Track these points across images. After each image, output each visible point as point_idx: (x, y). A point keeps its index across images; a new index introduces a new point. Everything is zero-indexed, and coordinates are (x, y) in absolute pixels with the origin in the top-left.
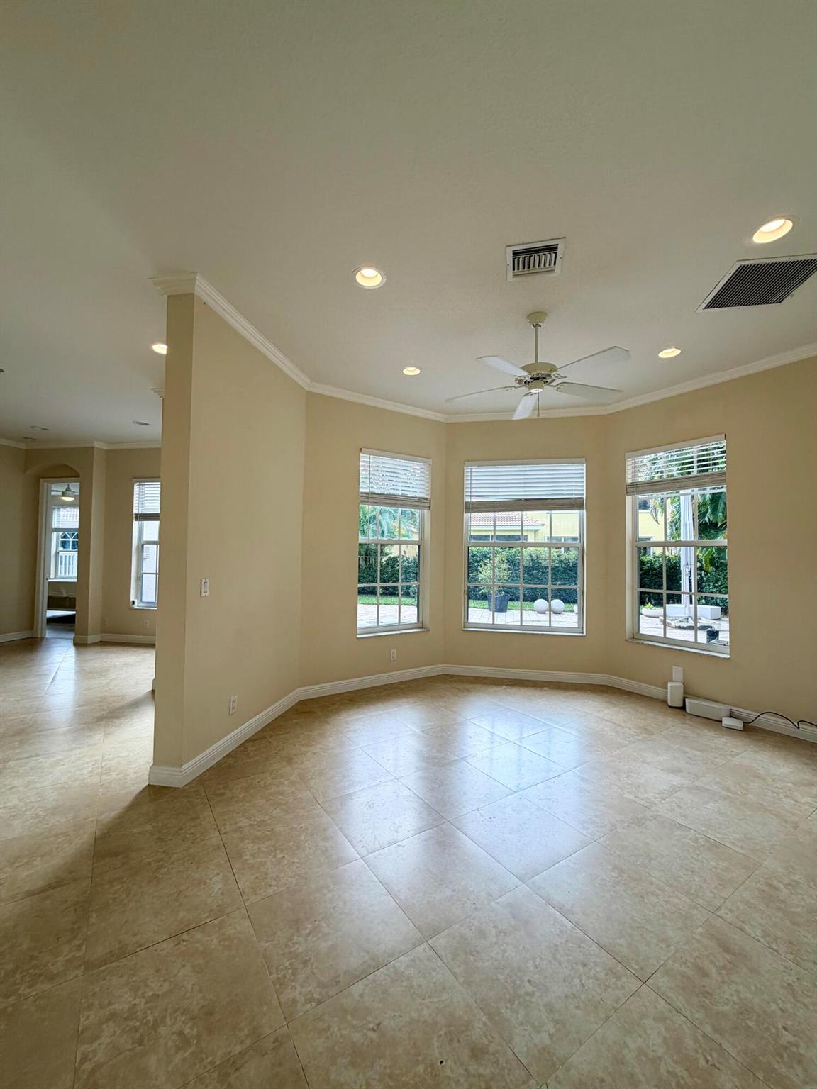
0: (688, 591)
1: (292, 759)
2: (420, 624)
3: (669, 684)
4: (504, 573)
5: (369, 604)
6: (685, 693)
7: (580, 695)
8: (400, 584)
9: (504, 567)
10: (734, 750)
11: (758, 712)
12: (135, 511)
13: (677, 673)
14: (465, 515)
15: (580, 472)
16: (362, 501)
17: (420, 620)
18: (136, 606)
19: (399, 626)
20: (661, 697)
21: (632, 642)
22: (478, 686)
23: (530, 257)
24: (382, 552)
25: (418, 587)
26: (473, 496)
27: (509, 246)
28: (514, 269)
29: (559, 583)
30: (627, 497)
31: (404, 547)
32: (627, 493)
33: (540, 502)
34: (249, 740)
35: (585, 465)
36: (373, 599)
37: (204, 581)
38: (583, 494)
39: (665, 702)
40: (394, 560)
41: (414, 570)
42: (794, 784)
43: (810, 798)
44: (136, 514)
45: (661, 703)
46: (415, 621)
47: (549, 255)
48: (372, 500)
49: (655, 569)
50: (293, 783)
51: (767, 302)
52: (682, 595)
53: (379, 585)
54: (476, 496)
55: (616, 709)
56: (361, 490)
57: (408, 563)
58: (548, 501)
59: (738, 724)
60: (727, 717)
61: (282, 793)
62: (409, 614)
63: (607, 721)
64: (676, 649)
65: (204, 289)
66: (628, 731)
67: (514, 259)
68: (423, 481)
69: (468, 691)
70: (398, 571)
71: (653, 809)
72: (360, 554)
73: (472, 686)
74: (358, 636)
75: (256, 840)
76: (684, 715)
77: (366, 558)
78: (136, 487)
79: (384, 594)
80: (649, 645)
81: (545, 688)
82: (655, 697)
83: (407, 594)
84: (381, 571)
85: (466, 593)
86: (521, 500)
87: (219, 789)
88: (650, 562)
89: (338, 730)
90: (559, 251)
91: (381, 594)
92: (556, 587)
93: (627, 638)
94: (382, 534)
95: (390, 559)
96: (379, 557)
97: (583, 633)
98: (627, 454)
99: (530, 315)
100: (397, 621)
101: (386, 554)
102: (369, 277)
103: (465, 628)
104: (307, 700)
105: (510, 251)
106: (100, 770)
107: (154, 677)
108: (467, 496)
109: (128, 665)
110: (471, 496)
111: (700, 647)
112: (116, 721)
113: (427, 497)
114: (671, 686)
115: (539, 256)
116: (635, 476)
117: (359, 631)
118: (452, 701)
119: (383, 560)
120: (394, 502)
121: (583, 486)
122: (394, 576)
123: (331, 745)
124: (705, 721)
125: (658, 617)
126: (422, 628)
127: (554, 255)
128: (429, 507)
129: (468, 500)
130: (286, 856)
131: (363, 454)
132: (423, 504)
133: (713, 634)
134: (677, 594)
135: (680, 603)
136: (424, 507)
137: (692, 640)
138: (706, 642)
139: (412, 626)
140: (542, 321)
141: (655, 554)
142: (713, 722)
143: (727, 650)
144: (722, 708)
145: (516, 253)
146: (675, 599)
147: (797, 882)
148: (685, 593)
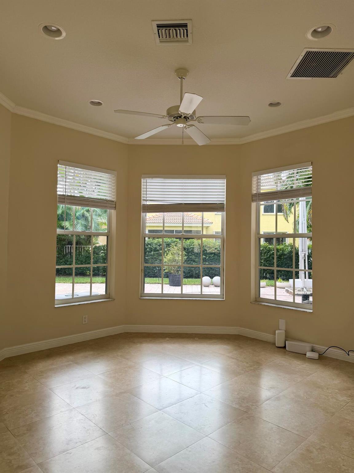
0: (303, 268)
2: (108, 294)
3: (277, 332)
6: (286, 337)
8: (91, 266)
10: (309, 372)
11: (326, 347)
13: (282, 324)
14: (143, 214)
15: (222, 185)
16: (59, 202)
17: (108, 293)
19: (91, 297)
20: (272, 341)
21: (254, 304)
23: (169, 30)
25: (106, 266)
26: (148, 200)
27: (154, 21)
28: (159, 37)
29: (207, 263)
30: (252, 203)
33: (196, 206)
35: (226, 180)
38: (224, 201)
39: (275, 344)
42: (339, 390)
43: (346, 398)
46: (104, 293)
47: (182, 30)
48: (68, 201)
49: (285, 255)
51: (327, 76)
52: (300, 272)
53: (74, 266)
54: (150, 200)
56: (58, 193)
59: (315, 355)
60: (310, 351)
62: (99, 289)
64: (281, 308)
67: (158, 30)
71: (249, 413)
74: (55, 306)
76: (285, 352)
81: (196, 339)
85: (143, 271)
86: (182, 204)
88: (283, 250)
89: (33, 378)
90: (189, 28)
92: (206, 266)
93: (252, 301)
97: (223, 298)
98: (253, 174)
99: (177, 70)
100: (89, 294)
103: (142, 297)
105: (155, 25)
108: (144, 200)
110: (146, 200)
111: (297, 305)
113: (114, 200)
114: (278, 333)
115: (176, 30)
116: (257, 189)
117: (56, 302)
121: (224, 195)
124: (296, 355)
125: (284, 288)
126: (109, 298)
127: (186, 30)
128: (115, 207)
129: (145, 203)
131: (60, 164)
132: (110, 205)
133: (305, 297)
134: (296, 272)
135: (298, 278)
136: (111, 208)
137: (292, 301)
138: (301, 303)
139: (101, 297)
140: (186, 76)
141: (287, 244)
142: (301, 356)
143: (311, 306)
144: (307, 346)
145: (159, 26)
146: (296, 275)
147: (324, 447)
148: (302, 270)
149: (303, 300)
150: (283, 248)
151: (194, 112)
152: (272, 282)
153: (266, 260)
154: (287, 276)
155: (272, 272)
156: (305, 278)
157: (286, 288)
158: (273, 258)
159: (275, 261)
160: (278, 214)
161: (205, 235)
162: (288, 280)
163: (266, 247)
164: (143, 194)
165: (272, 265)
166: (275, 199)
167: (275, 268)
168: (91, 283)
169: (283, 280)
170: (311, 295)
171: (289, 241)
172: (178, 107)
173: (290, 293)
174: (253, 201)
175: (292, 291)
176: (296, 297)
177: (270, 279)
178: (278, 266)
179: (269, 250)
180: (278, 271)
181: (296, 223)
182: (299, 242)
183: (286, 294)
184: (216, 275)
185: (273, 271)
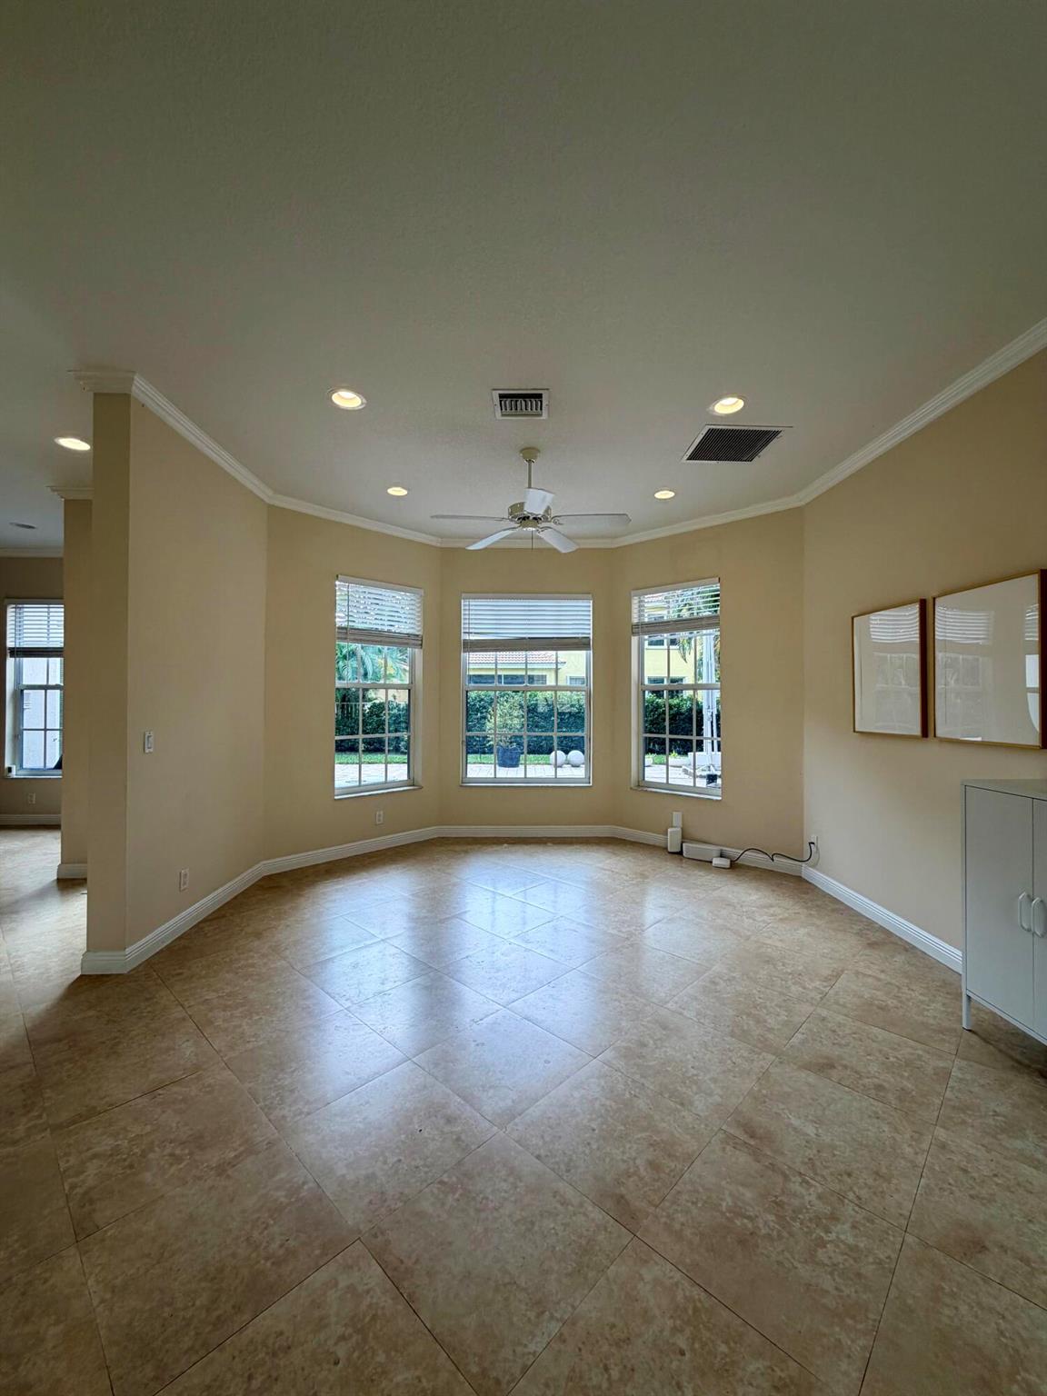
0: (710, 736)
1: (261, 934)
2: (411, 781)
3: (669, 830)
4: (516, 721)
5: (348, 763)
6: (683, 837)
7: (584, 848)
8: (386, 736)
9: (516, 714)
11: (742, 850)
12: (10, 644)
13: (677, 818)
14: (463, 655)
15: (587, 609)
16: (339, 638)
17: (411, 778)
18: (14, 774)
19: (386, 785)
20: (663, 845)
21: (636, 790)
22: (476, 847)
23: (516, 401)
24: (364, 697)
25: (409, 737)
26: (472, 633)
27: (495, 390)
28: (501, 410)
29: (564, 730)
30: (633, 638)
31: (391, 692)
32: (633, 633)
33: (546, 641)
34: (205, 921)
35: (591, 602)
36: (353, 757)
37: (147, 734)
38: (589, 633)
39: (666, 848)
40: (379, 708)
41: (403, 719)
42: (757, 907)
44: (10, 648)
45: (660, 850)
46: (405, 778)
47: (534, 402)
48: (352, 637)
49: (682, 714)
50: (264, 956)
51: (739, 460)
53: (360, 737)
54: (475, 633)
55: (618, 858)
56: (337, 624)
57: (399, 710)
58: (553, 640)
59: (725, 863)
60: (718, 857)
61: (253, 965)
62: (398, 772)
63: (605, 870)
64: (677, 794)
65: (142, 389)
66: (625, 877)
67: (501, 401)
68: (412, 614)
69: (466, 852)
70: (384, 720)
72: (337, 700)
73: (469, 847)
74: (336, 798)
75: (225, 1008)
76: (681, 860)
77: (343, 705)
78: (11, 612)
79: (367, 751)
80: (651, 792)
82: (657, 844)
83: (397, 750)
84: (363, 720)
85: (465, 744)
86: (524, 638)
87: (175, 970)
88: (678, 706)
89: (314, 902)
90: (544, 400)
91: (363, 751)
92: (562, 734)
93: (632, 786)
94: (366, 675)
95: (374, 706)
96: (361, 703)
97: (589, 783)
98: (633, 593)
99: (524, 449)
100: (383, 780)
101: (370, 700)
102: (347, 400)
103: (465, 785)
104: (272, 875)
105: (496, 395)
106: (9, 968)
107: (60, 862)
108: (465, 633)
109: (13, 853)
110: (469, 633)
111: (700, 790)
112: (14, 916)
113: (419, 634)
114: (670, 832)
115: (526, 402)
116: (640, 616)
117: (336, 792)
118: (447, 863)
119: (366, 707)
120: (379, 639)
121: (589, 625)
122: (380, 727)
123: (306, 916)
124: (699, 862)
125: (681, 767)
126: (413, 785)
127: (539, 402)
128: (421, 645)
129: (466, 637)
130: (263, 1017)
131: (340, 581)
132: (414, 642)
133: (712, 778)
134: (697, 741)
135: (702, 750)
136: (415, 646)
137: (692, 784)
138: (705, 786)
139: (401, 784)
140: (536, 458)
141: (685, 697)
142: (705, 863)
143: (719, 792)
144: (715, 849)
145: (502, 396)
146: (697, 745)
147: (734, 978)
148: (707, 738)
149: (709, 783)
150: (678, 704)
151: (548, 509)
152: (663, 758)
153: (652, 723)
154: (685, 748)
155: (662, 742)
156: (713, 750)
157: (684, 767)
158: (664, 720)
159: (667, 723)
160: (671, 647)
161: (560, 687)
162: (687, 754)
163: (653, 702)
164: (464, 624)
165: (662, 731)
166: (667, 631)
167: (667, 736)
168: (360, 764)
169: (679, 753)
170: (720, 777)
171: (687, 694)
172: (522, 504)
173: (690, 775)
174: (633, 634)
175: (692, 771)
176: (697, 780)
177: (658, 753)
178: (671, 733)
179: (658, 706)
180: (671, 740)
181: (698, 664)
182: (701, 696)
183: (683, 775)
184: (573, 748)
185: (664, 739)
